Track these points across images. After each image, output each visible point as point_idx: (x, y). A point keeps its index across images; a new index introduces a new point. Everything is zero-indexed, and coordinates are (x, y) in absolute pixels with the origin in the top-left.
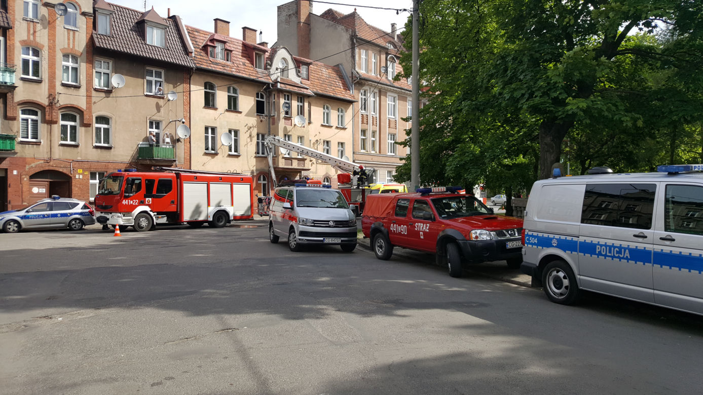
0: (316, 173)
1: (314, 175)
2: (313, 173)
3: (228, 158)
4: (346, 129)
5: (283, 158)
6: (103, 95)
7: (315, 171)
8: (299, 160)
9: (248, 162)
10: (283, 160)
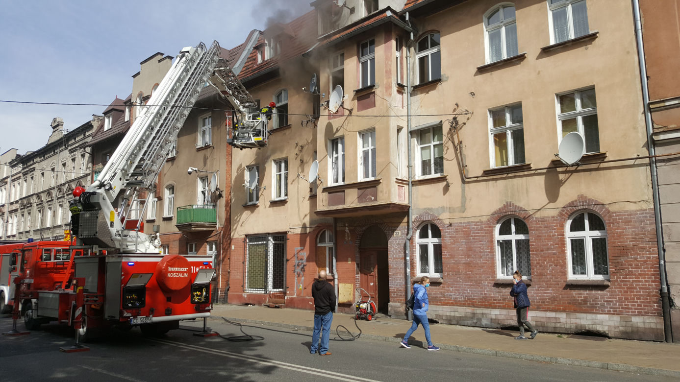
0: (463, 208)
1: (457, 215)
2: (451, 210)
3: (271, 208)
4: (593, 37)
5: (326, 190)
6: (170, 163)
7: (459, 204)
8: (361, 186)
9: (299, 210)
10: (326, 194)
